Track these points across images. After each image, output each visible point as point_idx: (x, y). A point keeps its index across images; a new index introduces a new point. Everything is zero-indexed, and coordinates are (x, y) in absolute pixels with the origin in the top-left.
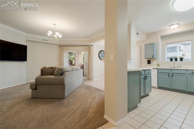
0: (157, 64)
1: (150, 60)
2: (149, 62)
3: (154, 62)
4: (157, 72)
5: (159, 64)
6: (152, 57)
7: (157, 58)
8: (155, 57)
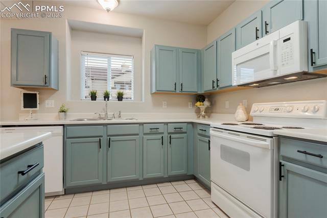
0: (59, 109)
1: (36, 94)
2: (30, 101)
3: (47, 102)
4: (61, 138)
5: (65, 108)
6: (43, 84)
7: (58, 90)
8: (53, 86)
